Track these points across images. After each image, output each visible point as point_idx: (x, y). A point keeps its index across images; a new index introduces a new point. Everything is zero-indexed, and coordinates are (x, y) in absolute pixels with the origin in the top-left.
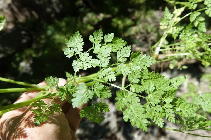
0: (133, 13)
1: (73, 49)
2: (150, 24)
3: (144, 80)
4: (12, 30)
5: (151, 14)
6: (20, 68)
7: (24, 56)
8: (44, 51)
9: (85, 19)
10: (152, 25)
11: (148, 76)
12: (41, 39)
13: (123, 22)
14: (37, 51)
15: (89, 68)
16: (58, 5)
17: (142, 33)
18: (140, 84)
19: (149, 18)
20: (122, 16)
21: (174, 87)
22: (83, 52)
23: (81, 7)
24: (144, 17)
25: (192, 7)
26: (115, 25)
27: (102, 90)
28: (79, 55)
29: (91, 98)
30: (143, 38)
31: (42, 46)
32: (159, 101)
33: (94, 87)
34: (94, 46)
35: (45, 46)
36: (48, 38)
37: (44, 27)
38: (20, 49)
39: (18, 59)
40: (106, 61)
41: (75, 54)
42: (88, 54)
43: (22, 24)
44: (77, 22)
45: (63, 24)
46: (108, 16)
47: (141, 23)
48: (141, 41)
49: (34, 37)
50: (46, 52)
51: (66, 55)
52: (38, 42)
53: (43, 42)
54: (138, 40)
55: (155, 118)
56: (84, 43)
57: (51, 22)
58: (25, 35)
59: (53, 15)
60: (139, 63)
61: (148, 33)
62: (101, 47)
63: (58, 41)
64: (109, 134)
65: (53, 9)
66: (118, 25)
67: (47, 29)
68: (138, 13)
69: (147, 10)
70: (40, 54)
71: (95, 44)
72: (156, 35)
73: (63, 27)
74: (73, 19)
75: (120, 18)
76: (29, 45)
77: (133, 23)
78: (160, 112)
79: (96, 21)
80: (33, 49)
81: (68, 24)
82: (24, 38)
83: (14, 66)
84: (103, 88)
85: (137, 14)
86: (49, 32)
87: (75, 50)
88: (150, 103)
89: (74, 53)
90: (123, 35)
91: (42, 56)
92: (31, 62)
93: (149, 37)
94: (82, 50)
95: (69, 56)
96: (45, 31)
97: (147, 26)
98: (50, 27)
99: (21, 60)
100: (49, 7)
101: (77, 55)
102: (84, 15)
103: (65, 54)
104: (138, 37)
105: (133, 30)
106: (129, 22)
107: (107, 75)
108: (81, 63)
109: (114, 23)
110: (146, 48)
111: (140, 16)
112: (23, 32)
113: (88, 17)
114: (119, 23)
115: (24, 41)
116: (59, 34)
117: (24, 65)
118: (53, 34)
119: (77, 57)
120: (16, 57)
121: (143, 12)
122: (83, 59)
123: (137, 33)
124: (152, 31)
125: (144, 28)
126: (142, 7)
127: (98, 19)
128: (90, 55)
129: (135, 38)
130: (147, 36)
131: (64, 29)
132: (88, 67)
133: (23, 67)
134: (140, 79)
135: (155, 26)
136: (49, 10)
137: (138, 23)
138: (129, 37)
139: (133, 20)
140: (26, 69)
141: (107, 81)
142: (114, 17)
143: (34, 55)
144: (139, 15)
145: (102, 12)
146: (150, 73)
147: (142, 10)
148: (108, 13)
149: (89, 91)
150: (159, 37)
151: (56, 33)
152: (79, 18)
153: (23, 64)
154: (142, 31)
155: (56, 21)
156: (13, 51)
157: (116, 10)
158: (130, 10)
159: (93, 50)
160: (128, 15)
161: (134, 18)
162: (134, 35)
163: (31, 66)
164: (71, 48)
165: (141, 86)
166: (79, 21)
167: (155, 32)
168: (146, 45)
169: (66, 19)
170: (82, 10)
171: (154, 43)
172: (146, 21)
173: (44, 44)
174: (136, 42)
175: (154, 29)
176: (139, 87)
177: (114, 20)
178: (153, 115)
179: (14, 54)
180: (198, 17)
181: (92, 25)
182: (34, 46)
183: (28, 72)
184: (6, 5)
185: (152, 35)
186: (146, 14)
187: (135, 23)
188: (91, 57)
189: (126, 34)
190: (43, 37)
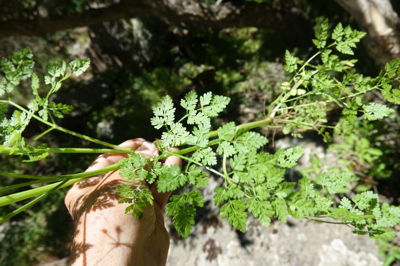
0: (242, 65)
1: (163, 117)
2: (263, 79)
3: (251, 165)
4: (89, 81)
5: (265, 67)
6: (98, 130)
7: (103, 115)
8: (128, 109)
9: (182, 71)
10: (266, 81)
11: (256, 159)
12: (126, 94)
13: (229, 76)
14: (120, 109)
15: (182, 143)
16: (148, 52)
17: (252, 90)
18: (245, 170)
19: (262, 72)
20: (228, 68)
21: (291, 162)
22: (175, 121)
23: (176, 55)
24: (257, 71)
25: (321, 45)
26: (219, 79)
27: (198, 176)
28: (170, 126)
29: (182, 185)
30: (254, 97)
31: (126, 102)
32: (269, 196)
33: (188, 171)
34: (188, 113)
35: (131, 103)
36: (135, 92)
37: (130, 79)
38: (99, 106)
39: (95, 118)
40: (205, 139)
41: (166, 125)
42: (182, 124)
43: (102, 74)
44: (171, 74)
45: (154, 76)
46: (210, 68)
47: (251, 78)
48: (251, 100)
49: (117, 91)
50: (131, 110)
51: (154, 126)
52: (121, 98)
53: (128, 97)
54: (248, 99)
55: (261, 216)
56: (175, 109)
57: (138, 74)
58: (106, 89)
59: (141, 65)
60: (246, 142)
61: (260, 90)
62: (197, 114)
63: (147, 97)
64: (209, 216)
65: (141, 56)
66: (223, 79)
67: (134, 82)
68: (249, 65)
69: (260, 61)
70: (124, 113)
71: (189, 110)
72: (271, 93)
73: (154, 80)
74: (167, 71)
75: (225, 72)
76: (110, 101)
77: (241, 77)
78: (267, 209)
79: (195, 74)
80: (114, 107)
81: (159, 77)
82: (104, 93)
83: (91, 127)
84: (200, 173)
85: (247, 66)
86: (136, 86)
87: (165, 119)
88: (258, 197)
89: (164, 123)
90: (228, 92)
91: (126, 116)
92: (112, 122)
93: (261, 96)
94: (174, 119)
95: (158, 127)
96: (130, 85)
97: (259, 82)
98: (136, 80)
99: (100, 120)
100: (137, 54)
101: (167, 125)
102: (181, 65)
103: (152, 124)
104: (247, 95)
105: (241, 87)
106: (236, 76)
107: (206, 156)
108: (171, 137)
109: (218, 76)
110: (257, 109)
111: (251, 69)
112: (104, 86)
113: (185, 68)
114: (224, 77)
115: (104, 96)
116: (149, 89)
117: (103, 126)
118: (141, 88)
119: (167, 128)
120: (93, 116)
121: (254, 64)
122: (175, 132)
123: (246, 91)
124: (265, 88)
125: (255, 85)
126: (254, 58)
127: (197, 71)
128: (184, 126)
129: (244, 97)
130: (260, 94)
131: (155, 83)
132: (181, 141)
133: (101, 129)
134: (245, 164)
135: (270, 82)
136: (136, 58)
137: (248, 77)
138: (236, 94)
139: (242, 74)
140: (105, 131)
141: (205, 164)
142: (217, 69)
143: (116, 114)
144: (250, 67)
145: (203, 63)
146: (258, 154)
147: (254, 61)
148: (210, 64)
149: (182, 174)
150: (275, 97)
151: (144, 87)
152: (173, 70)
153: (101, 125)
154: (253, 87)
155: (145, 72)
156: (90, 108)
157: (221, 60)
158: (238, 61)
159: (187, 118)
160: (236, 67)
161: (243, 71)
162: (242, 93)
163: (112, 127)
164: (160, 117)
165: (247, 174)
166: (174, 74)
167: (269, 90)
168: (259, 106)
169: (157, 70)
170: (177, 59)
171: (268, 104)
172: (259, 75)
173: (129, 100)
174: (245, 101)
175: (269, 86)
176: (244, 175)
177: (218, 73)
178: (259, 212)
179: (91, 111)
180: (330, 55)
181: (189, 79)
182: (117, 103)
183: (108, 135)
184: (83, 51)
185: (266, 93)
186: (258, 67)
187: (244, 78)
188: (185, 128)
189: (233, 92)
190: (128, 91)
